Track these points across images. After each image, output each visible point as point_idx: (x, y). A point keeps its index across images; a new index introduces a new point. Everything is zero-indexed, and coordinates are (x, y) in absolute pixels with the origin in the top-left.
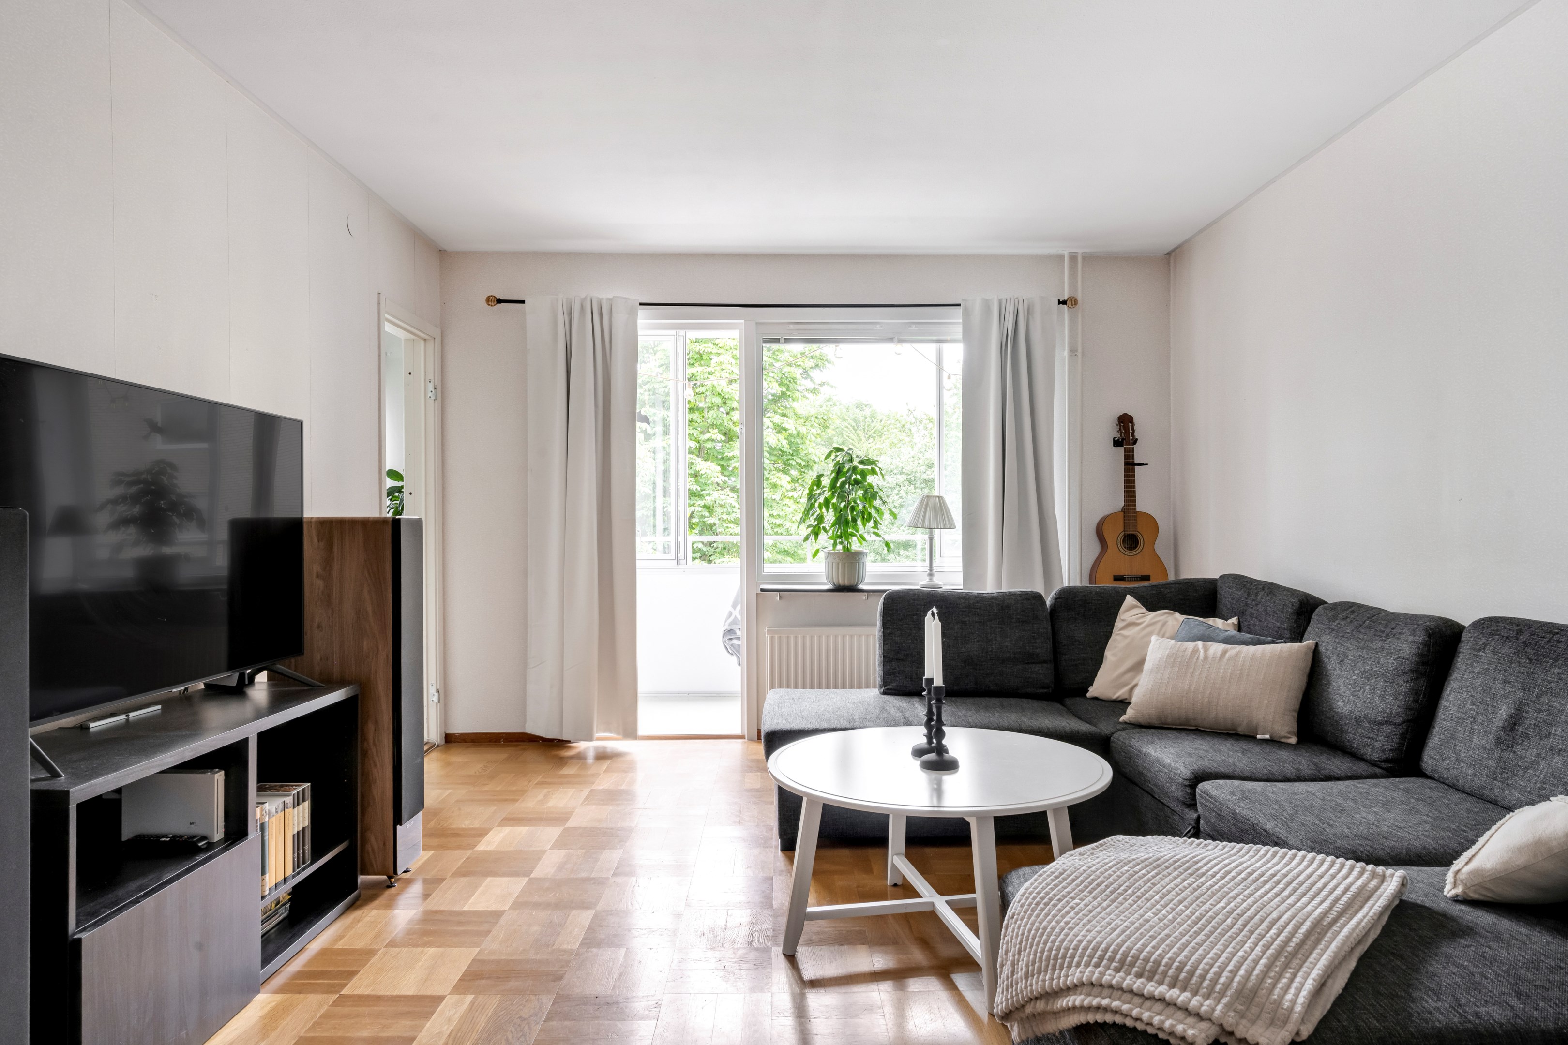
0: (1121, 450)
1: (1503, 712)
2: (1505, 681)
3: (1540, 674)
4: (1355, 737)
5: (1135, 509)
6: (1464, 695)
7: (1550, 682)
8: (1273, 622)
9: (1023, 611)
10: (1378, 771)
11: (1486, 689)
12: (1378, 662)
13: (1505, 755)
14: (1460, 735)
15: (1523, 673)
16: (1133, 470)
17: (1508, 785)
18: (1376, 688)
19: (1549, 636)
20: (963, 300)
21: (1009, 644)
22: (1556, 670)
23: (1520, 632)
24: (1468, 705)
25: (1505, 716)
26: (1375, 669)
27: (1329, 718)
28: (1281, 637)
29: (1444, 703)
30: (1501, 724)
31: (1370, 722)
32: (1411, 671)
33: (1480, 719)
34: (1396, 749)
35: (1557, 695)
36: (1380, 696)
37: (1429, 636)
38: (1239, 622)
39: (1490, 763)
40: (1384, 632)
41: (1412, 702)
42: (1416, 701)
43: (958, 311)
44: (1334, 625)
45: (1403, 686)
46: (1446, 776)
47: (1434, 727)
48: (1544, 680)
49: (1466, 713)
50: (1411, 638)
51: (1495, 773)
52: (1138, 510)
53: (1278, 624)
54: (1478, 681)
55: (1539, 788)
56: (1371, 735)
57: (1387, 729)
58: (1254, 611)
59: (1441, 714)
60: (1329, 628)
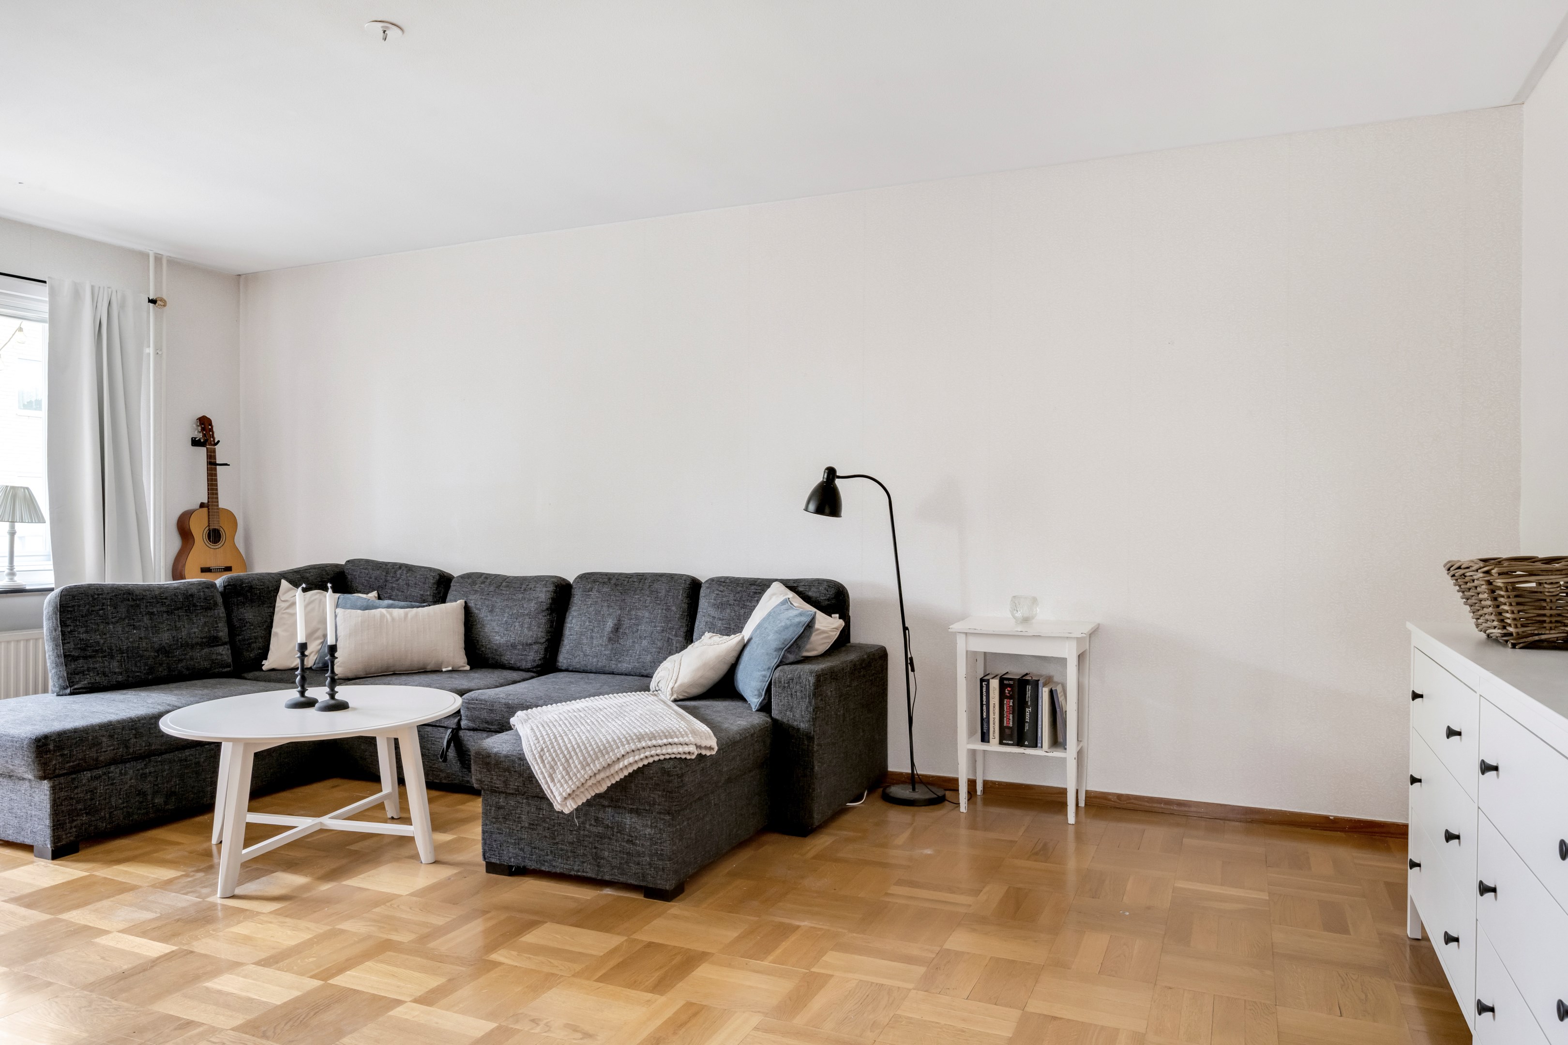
0: (202, 451)
1: (610, 624)
2: (608, 606)
3: (628, 600)
4: (509, 657)
5: (218, 506)
6: (583, 618)
7: (634, 603)
8: (416, 592)
9: (205, 599)
10: (532, 674)
11: (598, 613)
12: (523, 607)
13: (615, 646)
14: (585, 641)
15: (618, 601)
16: (215, 470)
17: (620, 662)
18: (523, 623)
19: (627, 579)
20: (49, 277)
21: (196, 630)
22: (636, 597)
23: (610, 579)
24: (587, 623)
25: (612, 625)
26: (521, 611)
27: (489, 648)
28: (424, 601)
29: (568, 625)
30: (610, 630)
31: (523, 645)
32: (547, 609)
33: (596, 630)
34: (543, 658)
35: (639, 609)
36: (527, 628)
37: (556, 587)
38: (379, 595)
39: (607, 652)
40: (521, 588)
41: (550, 627)
42: (551, 627)
43: (44, 289)
44: (476, 587)
45: (543, 619)
46: (578, 666)
47: (563, 641)
48: (631, 602)
49: (586, 628)
50: (544, 589)
51: (610, 657)
52: (220, 506)
53: (422, 592)
54: (591, 609)
55: (638, 659)
56: (525, 653)
57: (535, 647)
58: (394, 585)
59: (567, 632)
60: (473, 590)
